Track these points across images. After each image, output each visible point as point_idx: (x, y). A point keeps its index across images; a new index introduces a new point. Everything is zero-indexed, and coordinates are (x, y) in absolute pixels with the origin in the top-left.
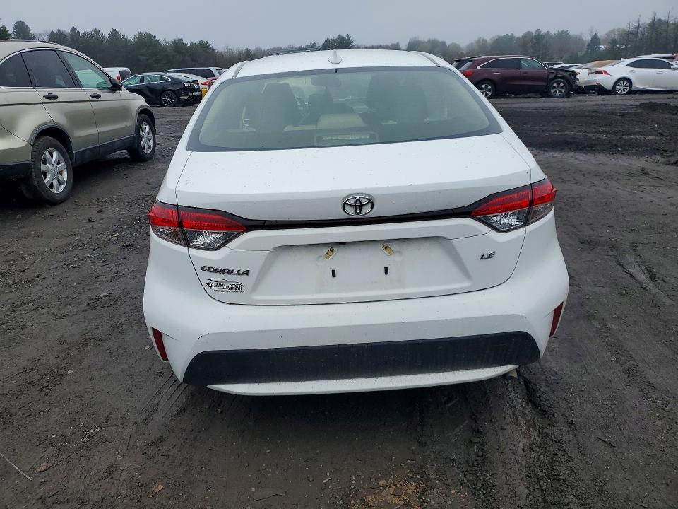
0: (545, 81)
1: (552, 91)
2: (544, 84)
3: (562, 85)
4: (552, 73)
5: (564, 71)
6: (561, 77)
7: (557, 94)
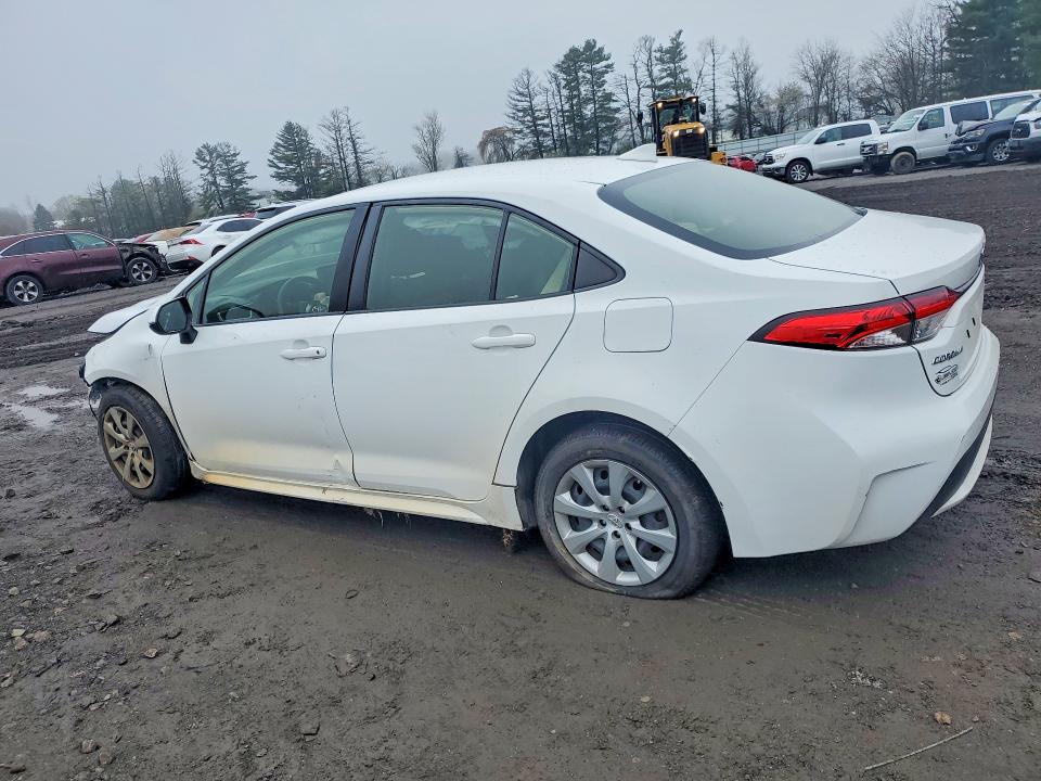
0: (117, 263)
1: (135, 276)
2: (118, 267)
3: (145, 265)
4: (126, 251)
5: (140, 245)
6: (138, 255)
7: (144, 279)
